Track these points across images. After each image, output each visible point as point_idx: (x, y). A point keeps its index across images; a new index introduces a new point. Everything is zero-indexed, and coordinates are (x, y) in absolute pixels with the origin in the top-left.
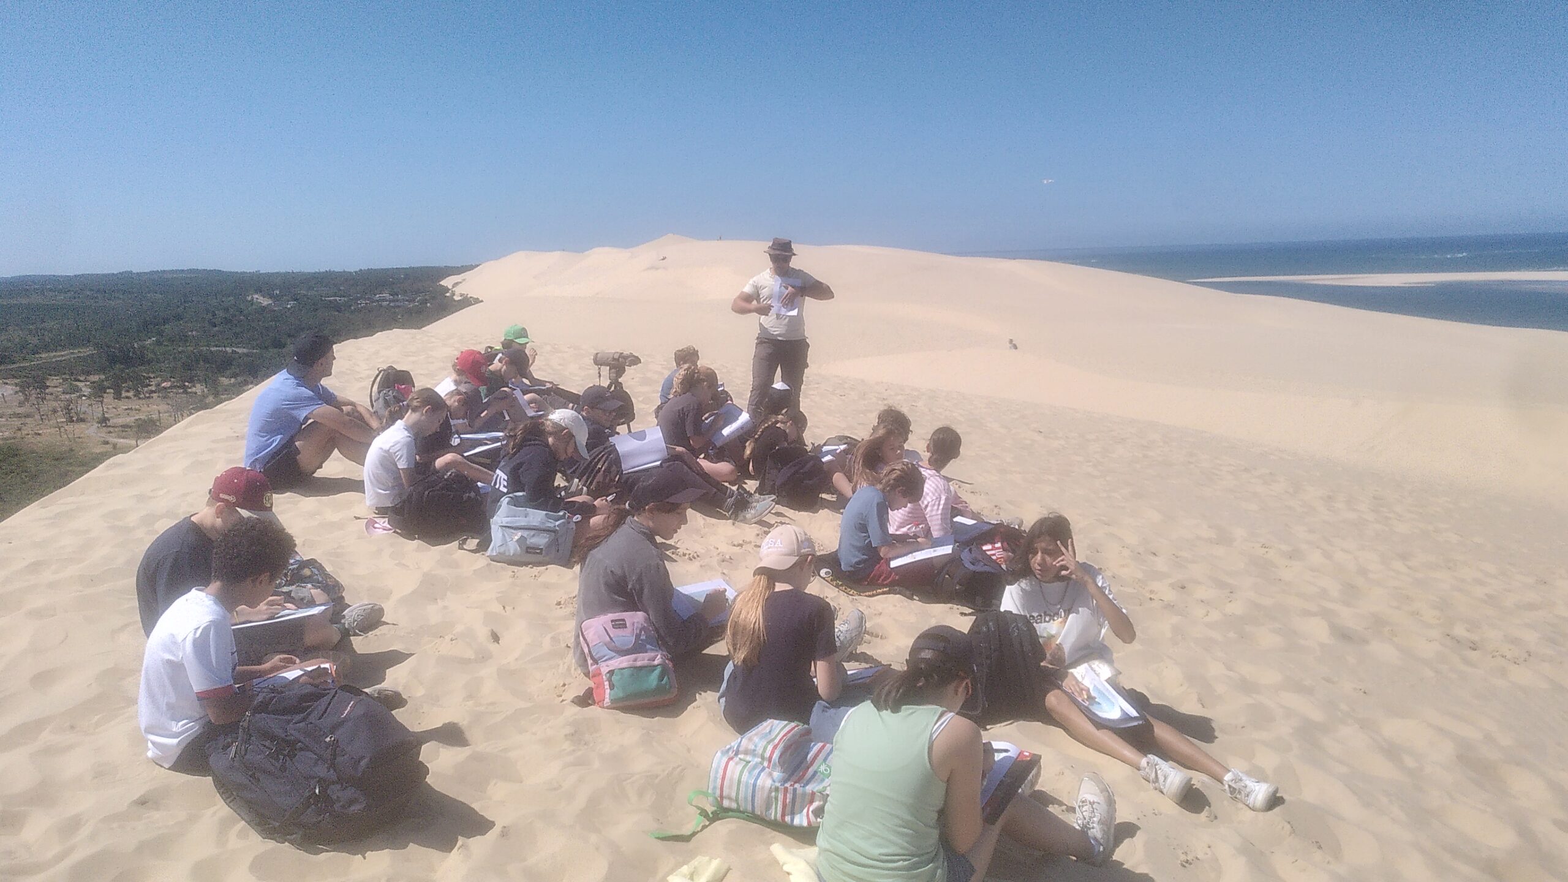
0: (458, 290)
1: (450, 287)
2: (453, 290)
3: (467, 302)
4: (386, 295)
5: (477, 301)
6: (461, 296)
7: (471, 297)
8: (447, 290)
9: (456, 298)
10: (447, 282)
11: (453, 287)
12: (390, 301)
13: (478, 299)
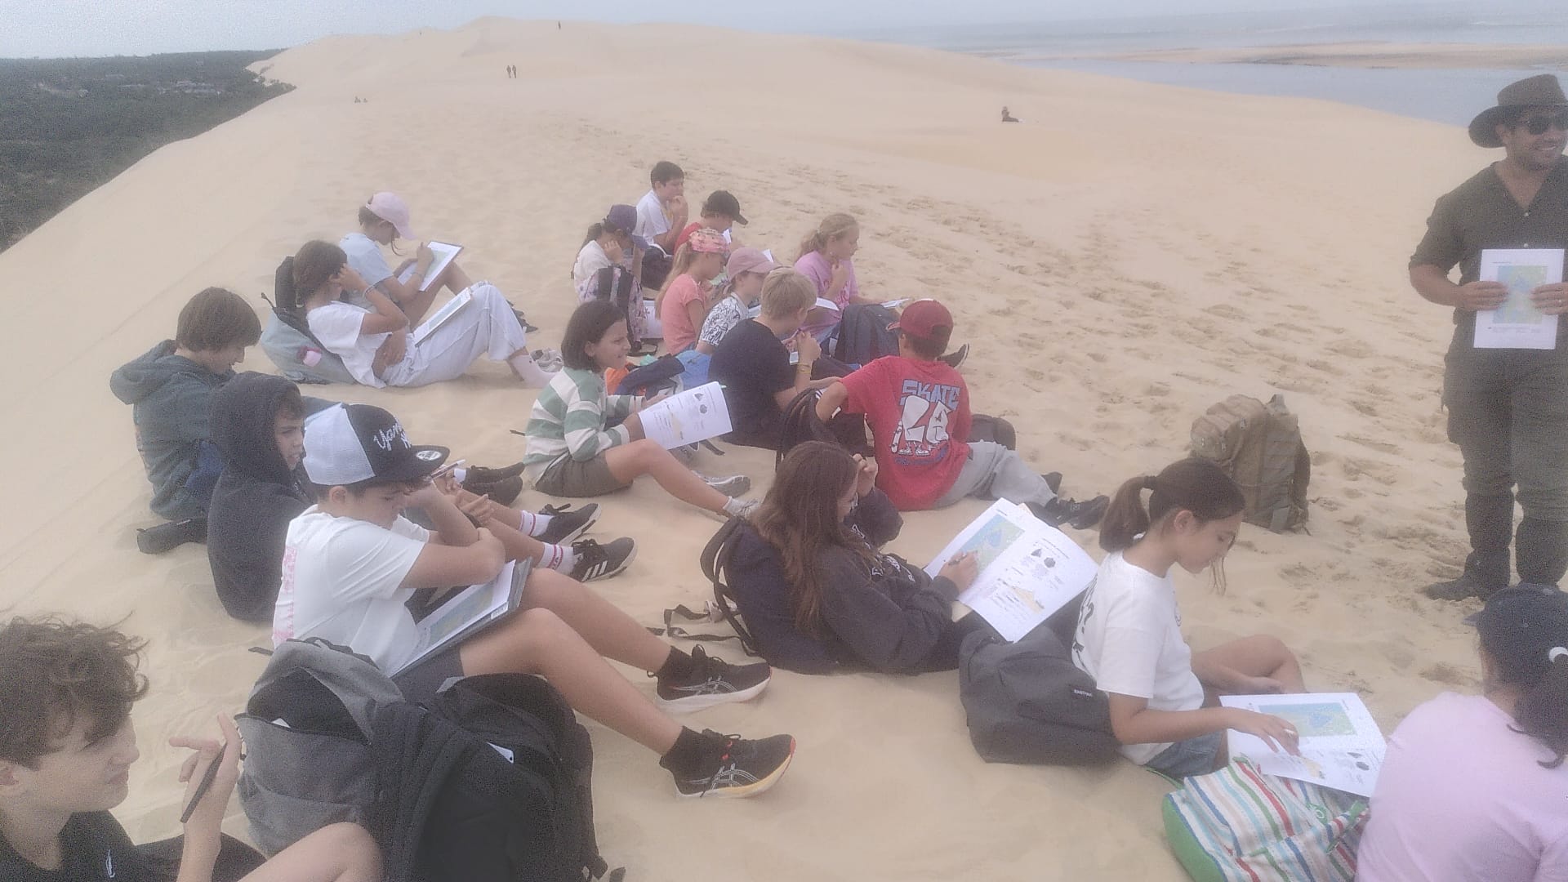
0: (268, 76)
1: (258, 73)
2: (262, 75)
3: (279, 89)
4: (187, 82)
5: (290, 88)
6: (272, 82)
7: (282, 84)
8: (255, 75)
9: (267, 84)
10: (255, 67)
11: (262, 72)
12: (194, 88)
13: (290, 85)
